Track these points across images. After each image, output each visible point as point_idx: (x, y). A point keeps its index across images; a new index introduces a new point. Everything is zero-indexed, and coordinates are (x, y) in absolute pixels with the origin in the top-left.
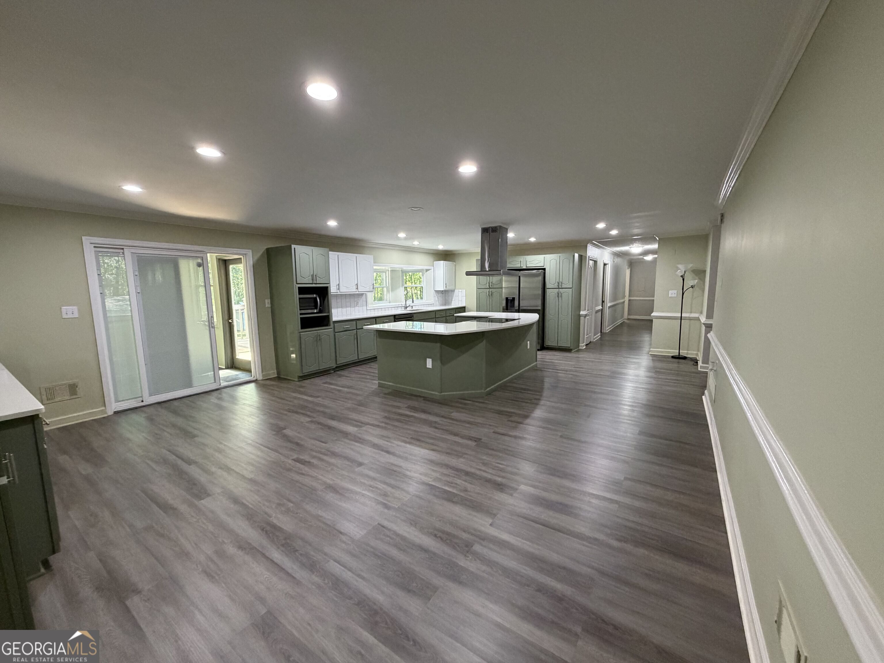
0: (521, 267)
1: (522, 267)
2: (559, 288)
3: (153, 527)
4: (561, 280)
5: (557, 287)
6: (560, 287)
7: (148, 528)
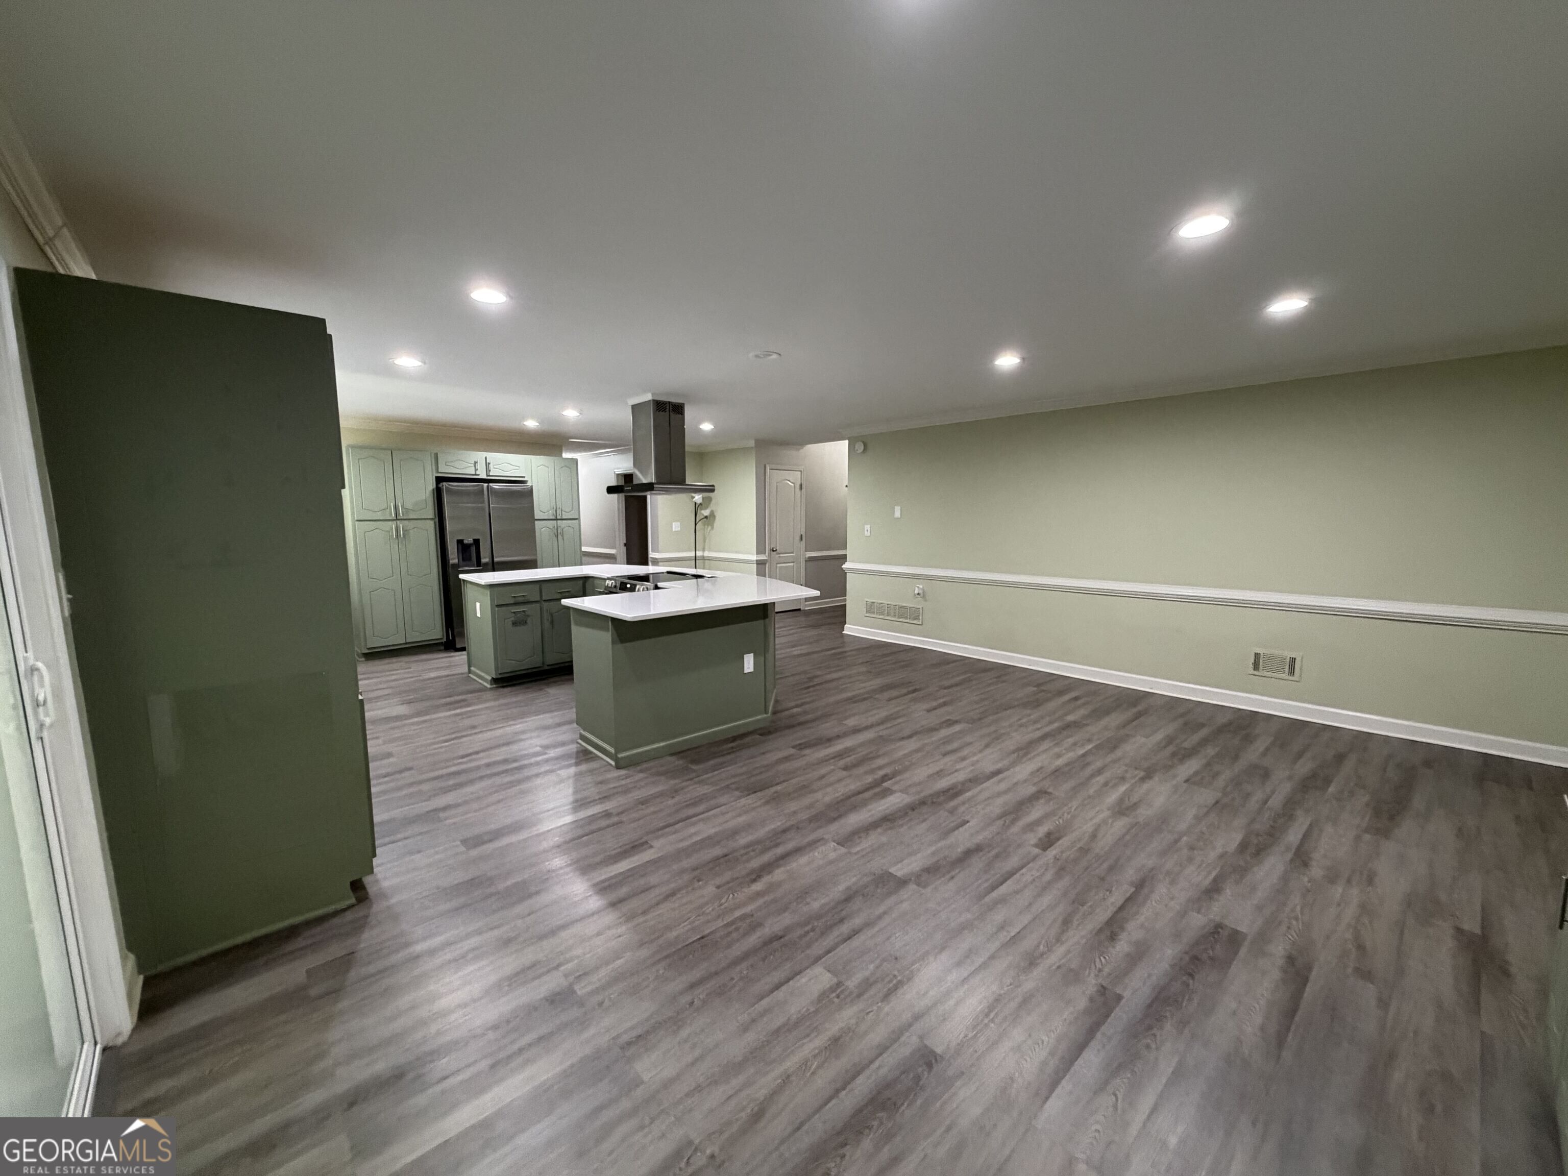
0: (476, 475)
1: (478, 475)
2: (556, 519)
3: (1357, 970)
4: (559, 505)
5: (554, 518)
6: (559, 517)
7: (1365, 974)
